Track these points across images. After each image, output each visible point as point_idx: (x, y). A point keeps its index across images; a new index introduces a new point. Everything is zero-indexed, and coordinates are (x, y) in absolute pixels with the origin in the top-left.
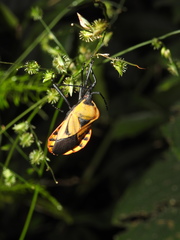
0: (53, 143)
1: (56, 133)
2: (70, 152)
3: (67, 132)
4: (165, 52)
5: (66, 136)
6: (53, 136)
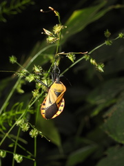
1: (44, 104)
2: (55, 116)
3: (50, 102)
4: (93, 61)
6: (43, 107)
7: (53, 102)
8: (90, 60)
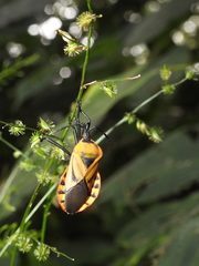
0: (63, 197)
1: (63, 183)
5: (75, 184)
6: (61, 188)
7: (80, 178)
8: (135, 123)
